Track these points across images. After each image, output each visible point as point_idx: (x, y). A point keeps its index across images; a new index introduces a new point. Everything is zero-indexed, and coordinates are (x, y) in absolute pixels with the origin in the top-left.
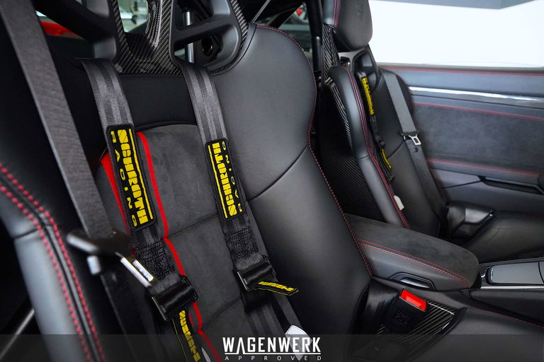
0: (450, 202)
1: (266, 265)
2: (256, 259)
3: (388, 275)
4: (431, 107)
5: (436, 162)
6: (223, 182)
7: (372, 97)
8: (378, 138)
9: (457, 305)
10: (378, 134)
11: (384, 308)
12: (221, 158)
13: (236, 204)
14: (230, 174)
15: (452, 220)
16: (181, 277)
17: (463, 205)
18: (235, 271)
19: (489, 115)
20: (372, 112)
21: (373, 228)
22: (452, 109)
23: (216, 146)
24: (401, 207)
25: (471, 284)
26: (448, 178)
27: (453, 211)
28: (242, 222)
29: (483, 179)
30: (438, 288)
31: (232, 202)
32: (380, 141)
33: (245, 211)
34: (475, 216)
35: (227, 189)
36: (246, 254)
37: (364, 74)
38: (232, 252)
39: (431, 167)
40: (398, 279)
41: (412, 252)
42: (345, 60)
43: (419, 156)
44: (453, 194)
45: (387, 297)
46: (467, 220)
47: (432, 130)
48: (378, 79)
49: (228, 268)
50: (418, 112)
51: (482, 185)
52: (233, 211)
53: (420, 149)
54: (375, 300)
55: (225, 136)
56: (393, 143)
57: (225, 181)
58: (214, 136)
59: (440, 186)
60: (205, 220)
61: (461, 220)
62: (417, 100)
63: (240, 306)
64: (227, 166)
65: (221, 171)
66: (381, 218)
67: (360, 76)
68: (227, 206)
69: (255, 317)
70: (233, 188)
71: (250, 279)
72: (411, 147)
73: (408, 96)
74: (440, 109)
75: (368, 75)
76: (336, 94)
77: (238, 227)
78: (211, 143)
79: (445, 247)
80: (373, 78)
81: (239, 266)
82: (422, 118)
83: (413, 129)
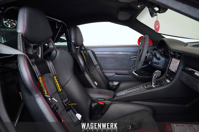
0: (109, 81)
1: (69, 101)
2: (67, 100)
3: (95, 99)
4: (101, 57)
5: (104, 71)
6: (57, 84)
7: (85, 57)
8: (88, 67)
9: (110, 102)
10: (88, 66)
11: (96, 106)
12: (56, 79)
13: (61, 89)
14: (58, 82)
15: (110, 85)
16: (54, 104)
17: (112, 81)
18: (63, 103)
19: (115, 58)
20: (86, 61)
21: (90, 90)
22: (106, 57)
23: (55, 77)
24: (97, 84)
25: (112, 97)
26: (108, 75)
27: (110, 83)
28: (63, 92)
29: (116, 74)
30: (106, 100)
31: (60, 88)
32: (89, 68)
33: (62, 90)
34: (116, 83)
35: (58, 86)
36: (65, 99)
37: (82, 51)
38: (61, 99)
39: (103, 73)
40: (97, 99)
41: (100, 93)
42: (78, 49)
43: (99, 70)
44: (110, 79)
45: (96, 104)
46: (114, 85)
47: (102, 63)
48: (86, 52)
49: (61, 103)
50: (98, 59)
51: (116, 75)
52: (60, 90)
53: (99, 68)
54: (93, 105)
55: (56, 74)
56: (92, 68)
57: (58, 84)
58: (54, 75)
59: (106, 77)
60: (55, 93)
61: (113, 85)
62: (97, 56)
63: (65, 111)
64: (58, 81)
65: (57, 82)
66: (92, 87)
67: (82, 52)
68: (59, 89)
69: (69, 112)
70: (60, 85)
71: (67, 104)
72: (97, 68)
73: (94, 55)
74: (103, 57)
75: (83, 51)
76: (77, 59)
77: (62, 93)
78: (54, 76)
79: (107, 91)
80: (85, 52)
81: (64, 102)
82: (99, 60)
83: (97, 64)
